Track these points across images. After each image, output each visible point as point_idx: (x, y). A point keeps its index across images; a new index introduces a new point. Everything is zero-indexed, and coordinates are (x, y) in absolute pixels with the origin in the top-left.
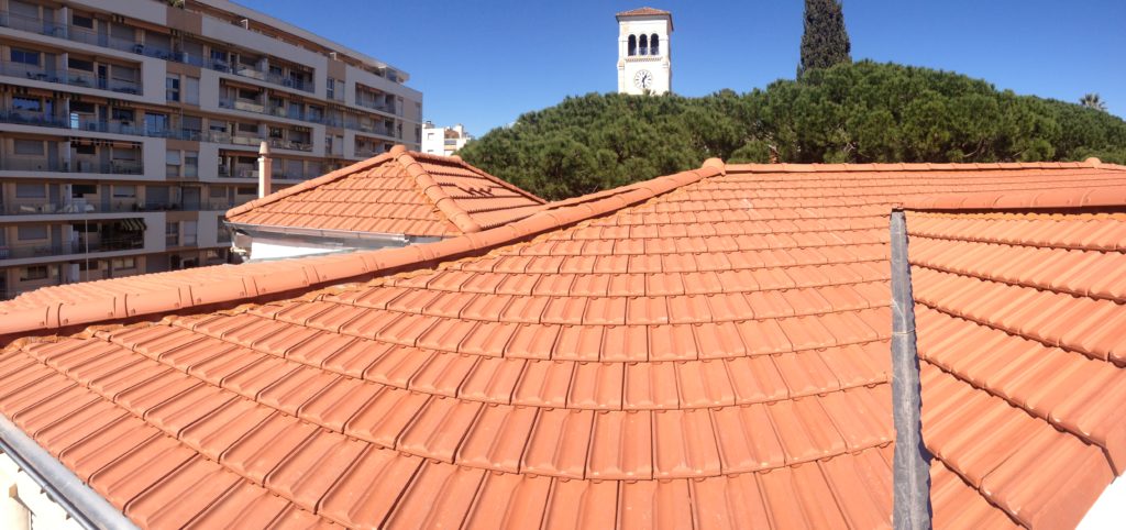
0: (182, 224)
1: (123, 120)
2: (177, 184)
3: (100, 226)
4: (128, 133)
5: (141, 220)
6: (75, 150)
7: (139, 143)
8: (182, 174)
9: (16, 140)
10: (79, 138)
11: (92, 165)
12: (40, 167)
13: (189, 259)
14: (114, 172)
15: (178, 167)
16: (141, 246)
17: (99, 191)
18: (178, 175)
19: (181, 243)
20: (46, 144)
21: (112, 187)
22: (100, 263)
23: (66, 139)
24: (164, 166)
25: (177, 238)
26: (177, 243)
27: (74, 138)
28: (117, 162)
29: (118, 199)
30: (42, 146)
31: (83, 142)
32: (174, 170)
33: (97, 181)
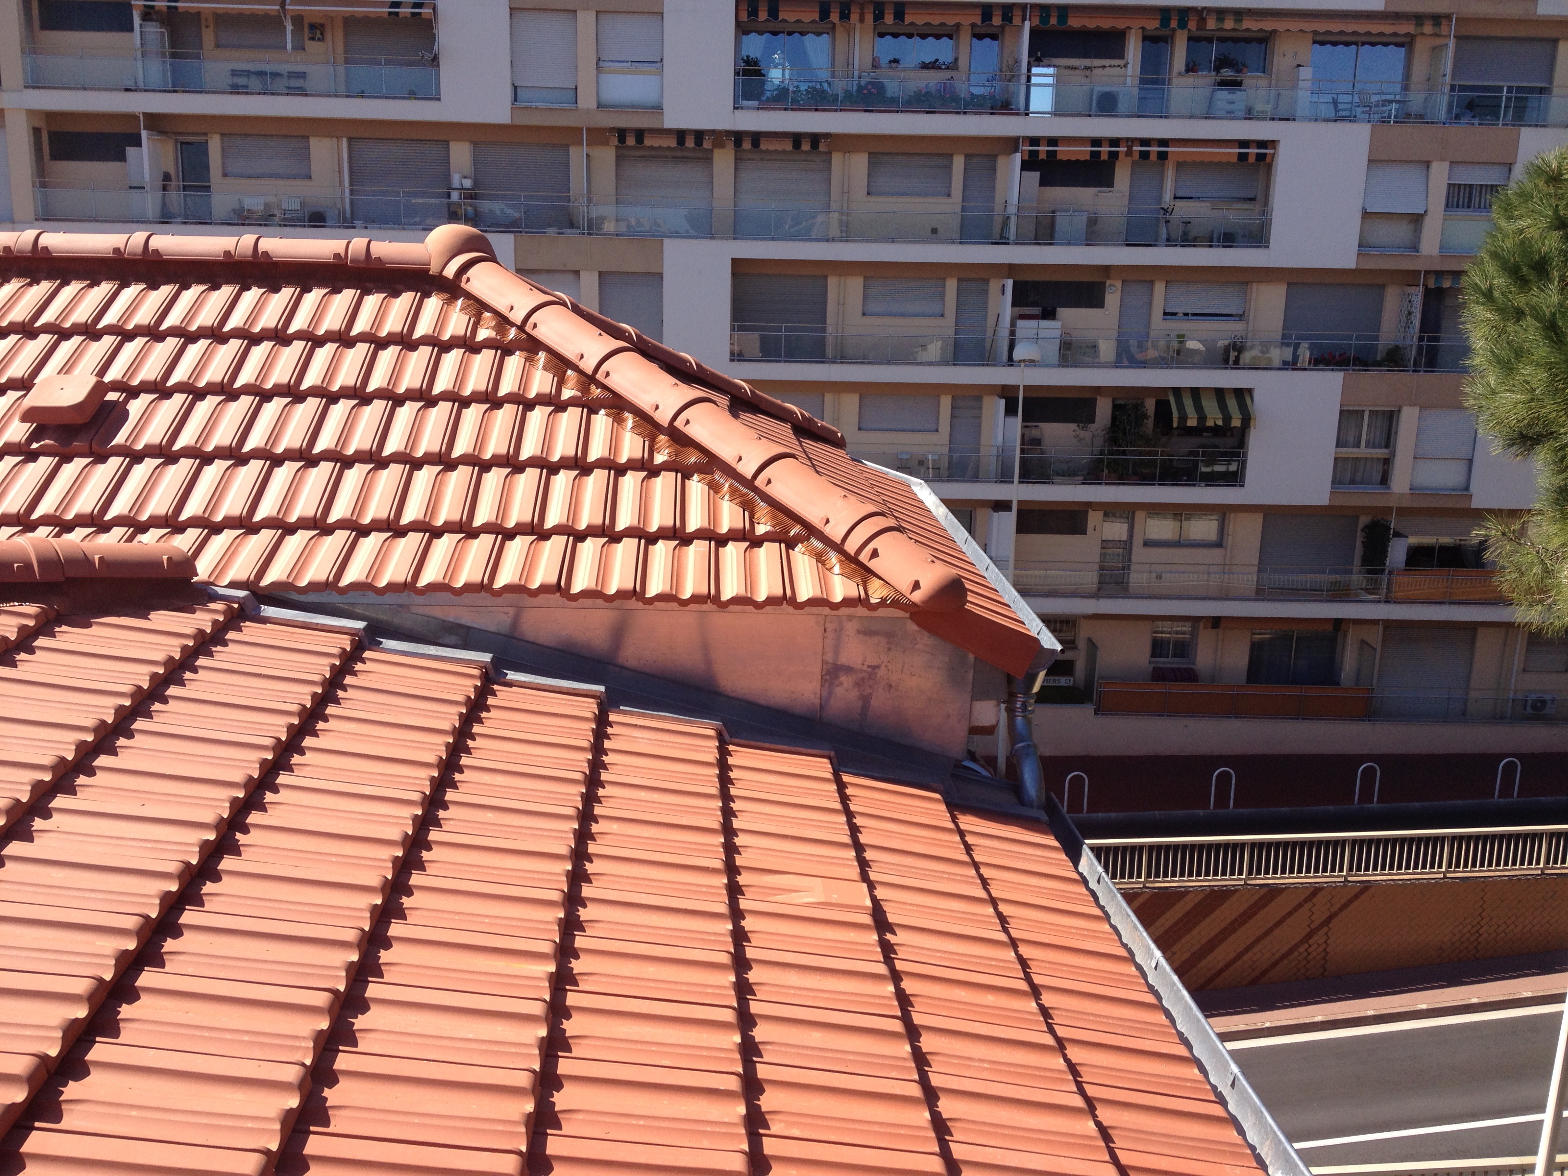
0: (1409, 417)
1: (1227, 73)
2: (1409, 278)
3: (1104, 409)
4: (1230, 115)
5: (1242, 395)
6: (1035, 176)
7: (1262, 144)
8: (1430, 245)
9: (875, 160)
10: (1053, 141)
11: (1093, 221)
12: (934, 231)
13: (1428, 540)
14: (1170, 242)
15: (1417, 220)
16: (1235, 479)
17: (1112, 298)
18: (1415, 248)
19: (1400, 483)
20: (959, 162)
21: (1159, 288)
22: (1094, 518)
23: (1012, 144)
24: (1358, 216)
25: (1387, 462)
26: (1385, 480)
27: (1034, 141)
28: (1183, 209)
29: (1177, 326)
30: (949, 167)
31: (1064, 152)
32: (1401, 232)
33: (1106, 270)
